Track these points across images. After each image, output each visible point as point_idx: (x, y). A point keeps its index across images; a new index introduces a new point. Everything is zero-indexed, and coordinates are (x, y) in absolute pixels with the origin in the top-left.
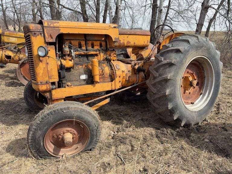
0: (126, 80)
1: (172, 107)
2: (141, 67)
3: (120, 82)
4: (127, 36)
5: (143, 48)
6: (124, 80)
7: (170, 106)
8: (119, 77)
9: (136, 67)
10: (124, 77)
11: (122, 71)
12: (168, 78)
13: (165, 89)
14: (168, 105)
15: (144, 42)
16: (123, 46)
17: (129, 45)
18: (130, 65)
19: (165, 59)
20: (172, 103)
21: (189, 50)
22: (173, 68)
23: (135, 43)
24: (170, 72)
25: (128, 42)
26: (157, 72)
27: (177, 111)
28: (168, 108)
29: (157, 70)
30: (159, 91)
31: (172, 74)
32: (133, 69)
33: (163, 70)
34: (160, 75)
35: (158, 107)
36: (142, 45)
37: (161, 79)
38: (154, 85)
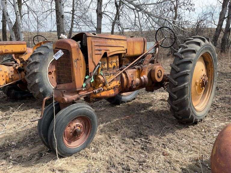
0: (9, 78)
1: (44, 91)
2: (21, 67)
3: (3, 80)
4: (5, 46)
5: (22, 53)
6: (8, 78)
7: (41, 90)
8: (2, 76)
9: (17, 68)
10: (7, 76)
11: (5, 72)
12: (36, 71)
13: (35, 79)
14: (39, 90)
15: (21, 49)
16: (2, 53)
17: (7, 52)
18: (12, 67)
19: (32, 60)
20: (42, 88)
21: (49, 52)
22: (38, 65)
23: (12, 51)
24: (37, 68)
25: (6, 50)
26: (29, 68)
27: (47, 93)
28: (40, 91)
29: (29, 67)
30: (32, 81)
31: (38, 69)
32: (15, 69)
33: (32, 67)
34: (31, 71)
35: (35, 93)
36: (20, 51)
37: (32, 73)
38: (28, 78)
